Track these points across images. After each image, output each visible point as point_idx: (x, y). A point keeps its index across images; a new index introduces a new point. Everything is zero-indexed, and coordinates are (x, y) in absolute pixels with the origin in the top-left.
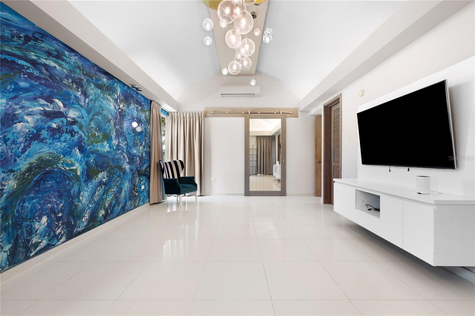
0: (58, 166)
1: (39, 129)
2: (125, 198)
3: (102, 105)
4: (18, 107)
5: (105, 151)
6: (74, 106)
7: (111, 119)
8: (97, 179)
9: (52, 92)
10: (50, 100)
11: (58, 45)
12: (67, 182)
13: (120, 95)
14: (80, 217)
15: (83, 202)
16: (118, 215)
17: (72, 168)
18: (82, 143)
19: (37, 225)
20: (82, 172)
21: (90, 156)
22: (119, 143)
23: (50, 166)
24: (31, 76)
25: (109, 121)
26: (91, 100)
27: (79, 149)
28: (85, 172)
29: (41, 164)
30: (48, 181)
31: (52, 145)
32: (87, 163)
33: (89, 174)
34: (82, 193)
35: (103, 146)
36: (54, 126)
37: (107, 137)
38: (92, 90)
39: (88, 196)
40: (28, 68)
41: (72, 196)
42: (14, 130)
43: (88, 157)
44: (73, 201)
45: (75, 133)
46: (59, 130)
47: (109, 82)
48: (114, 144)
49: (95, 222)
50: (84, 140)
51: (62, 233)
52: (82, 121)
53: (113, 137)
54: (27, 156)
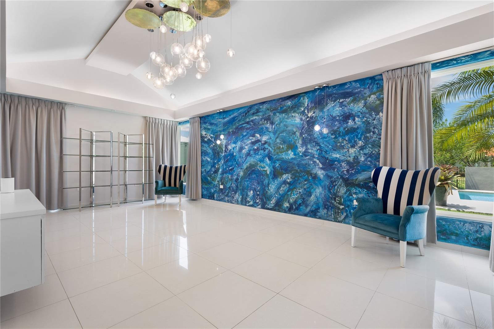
0: (257, 168)
1: (250, 151)
3: (286, 124)
4: (243, 143)
5: (289, 158)
6: (265, 133)
7: (296, 131)
8: (282, 178)
9: (254, 131)
10: (254, 136)
11: (257, 106)
12: (262, 177)
13: (308, 105)
14: (269, 199)
15: (271, 191)
16: (306, 215)
17: (264, 169)
18: (270, 154)
19: (249, 193)
20: (271, 172)
21: (276, 162)
22: (307, 149)
23: (254, 167)
24: (247, 129)
25: (294, 133)
26: (276, 125)
27: (268, 158)
28: (273, 173)
29: (251, 166)
30: (253, 174)
31: (255, 157)
32: (274, 167)
33: (276, 174)
34: (270, 185)
35: (287, 154)
36: (256, 148)
37: (293, 147)
38: (278, 118)
39: (275, 188)
40: (246, 126)
41: (264, 185)
42: (242, 153)
43: (275, 163)
44: (265, 188)
45: (266, 149)
46: (258, 149)
47: (293, 102)
48: (300, 152)
49: (280, 208)
50: (272, 152)
51: (259, 203)
52: (270, 141)
53: (299, 145)
54: (246, 163)
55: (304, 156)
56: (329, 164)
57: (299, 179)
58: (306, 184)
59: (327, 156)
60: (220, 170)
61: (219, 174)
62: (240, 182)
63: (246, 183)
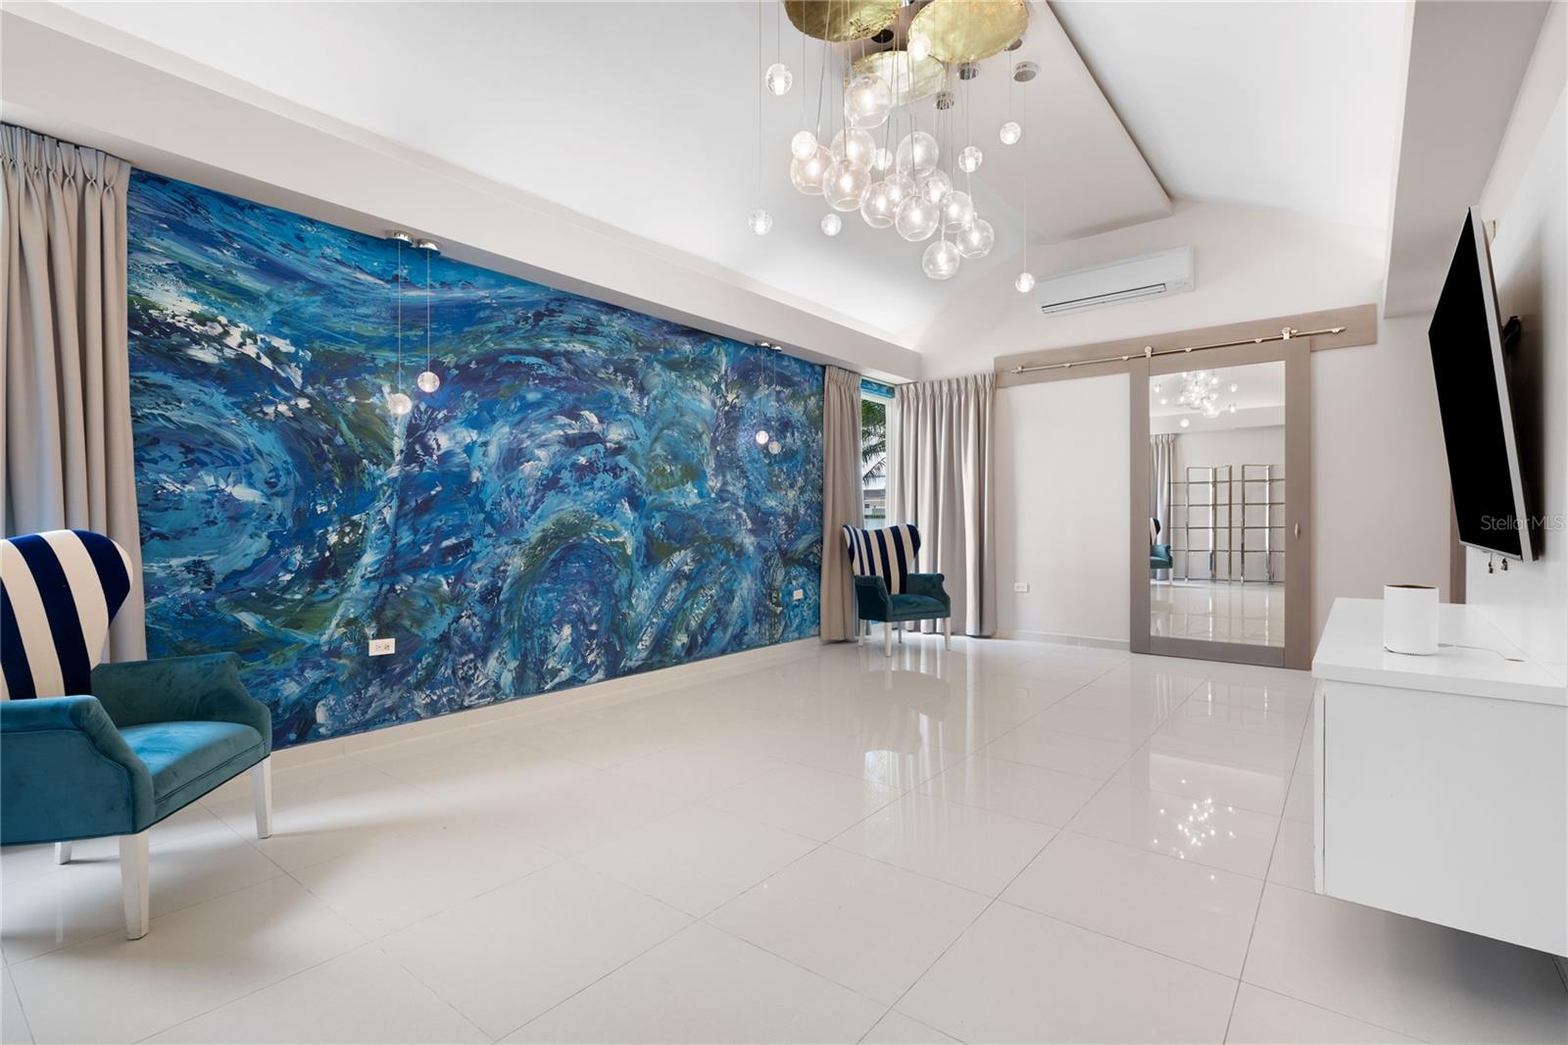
0: (589, 535)
1: (557, 470)
2: (743, 616)
3: (679, 404)
4: (526, 435)
5: (689, 504)
6: (620, 417)
7: (703, 432)
8: (669, 565)
9: (578, 399)
10: (573, 414)
12: (607, 566)
13: (726, 371)
14: (632, 638)
15: (638, 610)
16: (723, 652)
17: (616, 540)
18: (636, 490)
19: (554, 638)
20: (637, 548)
21: (654, 516)
22: (725, 484)
23: (575, 534)
24: (544, 379)
25: (699, 437)
26: (655, 399)
27: (629, 503)
28: (643, 549)
29: (561, 532)
30: (572, 563)
31: (580, 497)
32: (647, 532)
33: (652, 553)
34: (636, 591)
35: (682, 494)
36: (582, 460)
37: (694, 474)
38: (658, 378)
39: (650, 598)
40: (540, 366)
41: (616, 596)
42: (521, 476)
43: (649, 517)
44: (619, 604)
45: (622, 470)
46: (591, 467)
47: (697, 350)
48: (712, 488)
49: (663, 656)
50: (640, 483)
51: (598, 663)
52: (636, 446)
53: (709, 471)
54: (540, 517)
55: (720, 499)
56: (762, 522)
57: (709, 562)
58: (722, 573)
59: (758, 503)
60: (369, 559)
61: (357, 580)
62: (509, 601)
63: (539, 599)
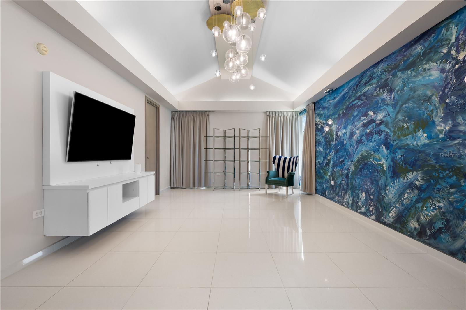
0: (370, 160)
1: (361, 136)
3: (414, 86)
4: (354, 127)
5: (419, 144)
6: (381, 109)
7: (432, 95)
8: (406, 178)
9: (367, 108)
10: (366, 115)
11: (370, 71)
12: (376, 174)
14: (386, 208)
15: (389, 197)
17: (380, 163)
18: (388, 140)
20: (388, 167)
21: (397, 152)
23: (366, 160)
24: (358, 107)
25: (429, 99)
26: (397, 92)
27: (385, 146)
28: (391, 168)
29: (363, 158)
30: (365, 170)
31: (368, 145)
32: (393, 160)
33: (396, 172)
34: (388, 188)
35: (415, 138)
36: (368, 131)
37: (426, 125)
38: (399, 80)
39: (395, 193)
40: (357, 102)
41: (380, 187)
42: (353, 140)
43: (394, 153)
44: (381, 191)
45: (382, 132)
46: (371, 134)
47: (426, 45)
48: (441, 132)
49: (403, 227)
50: (390, 136)
51: (373, 212)
52: (388, 119)
53: (437, 120)
54: (357, 153)
55: (450, 138)
57: (437, 183)
58: (452, 194)
60: (331, 163)
61: (330, 167)
62: (351, 179)
63: (357, 180)
